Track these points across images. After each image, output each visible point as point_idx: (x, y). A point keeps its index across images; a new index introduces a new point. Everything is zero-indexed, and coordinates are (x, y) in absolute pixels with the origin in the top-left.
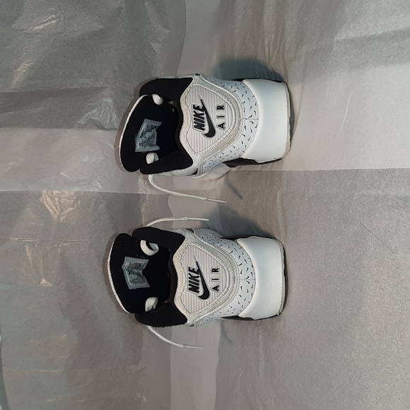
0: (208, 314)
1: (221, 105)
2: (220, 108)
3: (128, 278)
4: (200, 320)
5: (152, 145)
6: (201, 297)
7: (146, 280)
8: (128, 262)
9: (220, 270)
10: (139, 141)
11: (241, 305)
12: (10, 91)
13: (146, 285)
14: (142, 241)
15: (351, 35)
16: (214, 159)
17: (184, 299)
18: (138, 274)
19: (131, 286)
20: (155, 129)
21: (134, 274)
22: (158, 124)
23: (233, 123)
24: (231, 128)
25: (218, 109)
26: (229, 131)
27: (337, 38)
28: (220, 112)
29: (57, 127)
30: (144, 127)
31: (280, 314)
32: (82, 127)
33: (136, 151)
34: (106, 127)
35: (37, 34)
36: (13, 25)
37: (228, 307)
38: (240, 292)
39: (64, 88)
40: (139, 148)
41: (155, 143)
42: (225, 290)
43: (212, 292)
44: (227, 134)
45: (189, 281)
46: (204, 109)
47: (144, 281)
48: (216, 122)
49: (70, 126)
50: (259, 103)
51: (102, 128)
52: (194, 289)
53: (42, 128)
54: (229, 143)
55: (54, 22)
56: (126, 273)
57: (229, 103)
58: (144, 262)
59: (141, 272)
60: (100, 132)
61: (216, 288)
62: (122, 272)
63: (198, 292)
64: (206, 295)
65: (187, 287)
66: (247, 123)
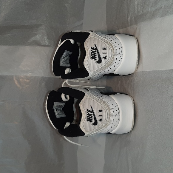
0: (96, 132)
1: (105, 47)
2: (104, 49)
3: (56, 112)
4: (91, 135)
5: (67, 64)
6: (93, 124)
7: (64, 113)
8: (56, 104)
9: (103, 111)
10: (62, 61)
11: (112, 128)
13: (64, 115)
14: (62, 94)
16: (100, 74)
17: (85, 125)
18: (60, 110)
19: (58, 116)
20: (69, 56)
21: (59, 110)
22: (70, 53)
23: (111, 56)
24: (110, 59)
25: (103, 49)
26: (109, 60)
28: (104, 51)
30: (65, 54)
31: (130, 132)
33: (60, 66)
37: (106, 129)
38: (112, 122)
40: (62, 64)
41: (69, 63)
42: (105, 121)
43: (99, 122)
44: (107, 62)
45: (88, 116)
46: (96, 49)
47: (63, 114)
48: (102, 56)
50: (123, 47)
52: (90, 120)
54: (108, 66)
56: (55, 110)
57: (109, 46)
58: (63, 104)
59: (62, 109)
61: (101, 120)
62: (53, 110)
63: (92, 122)
64: (96, 123)
65: (86, 119)
66: (117, 57)
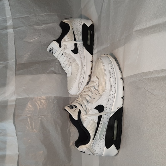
12: (23, 63)
15: (139, 28)
27: (134, 30)
29: (40, 74)
32: (48, 73)
34: (57, 73)
35: (32, 42)
36: (24, 40)
39: (42, 60)
49: (44, 73)
51: (55, 73)
53: (34, 74)
55: (38, 38)
60: (55, 75)
